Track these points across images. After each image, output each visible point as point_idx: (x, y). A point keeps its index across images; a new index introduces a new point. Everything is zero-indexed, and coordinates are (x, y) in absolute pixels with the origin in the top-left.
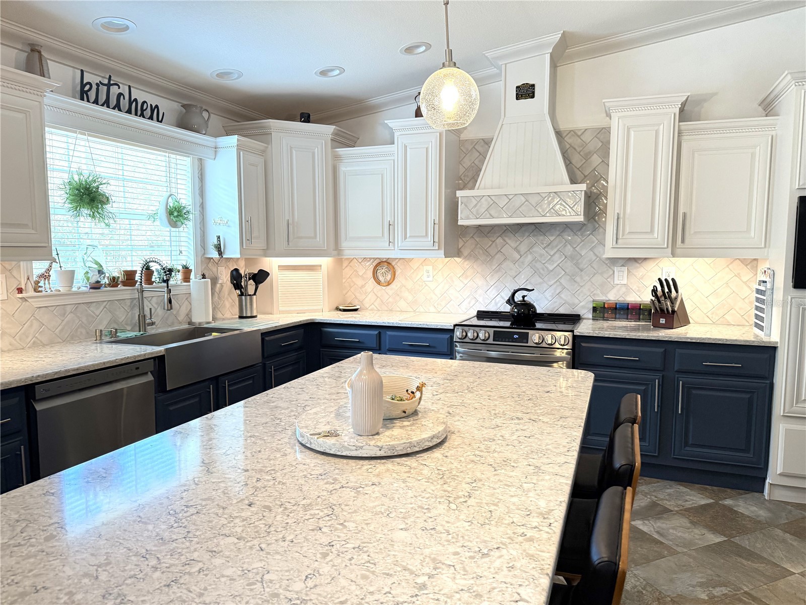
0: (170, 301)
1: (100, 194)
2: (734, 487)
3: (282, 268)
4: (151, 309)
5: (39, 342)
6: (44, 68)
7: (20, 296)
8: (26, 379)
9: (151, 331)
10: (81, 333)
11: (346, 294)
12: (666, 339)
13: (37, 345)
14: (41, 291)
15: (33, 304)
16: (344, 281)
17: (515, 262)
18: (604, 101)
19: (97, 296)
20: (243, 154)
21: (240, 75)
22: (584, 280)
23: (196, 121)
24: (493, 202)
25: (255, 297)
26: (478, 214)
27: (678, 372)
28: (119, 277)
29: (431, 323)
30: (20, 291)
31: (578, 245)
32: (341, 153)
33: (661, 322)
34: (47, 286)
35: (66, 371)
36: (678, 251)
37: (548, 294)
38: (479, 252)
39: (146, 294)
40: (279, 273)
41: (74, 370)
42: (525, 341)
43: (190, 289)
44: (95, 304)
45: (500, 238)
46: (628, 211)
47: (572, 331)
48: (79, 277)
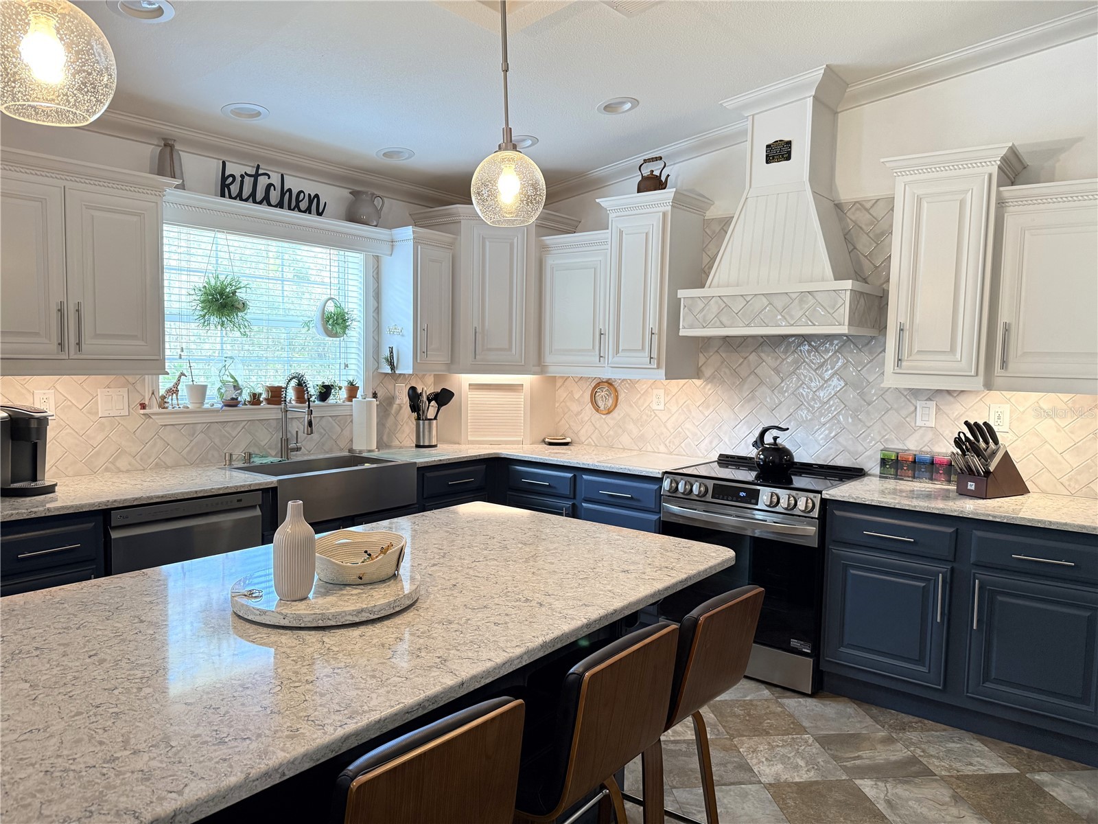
0: (310, 424)
1: (237, 300)
2: (1066, 756)
3: (474, 387)
4: (297, 432)
5: (163, 464)
6: (175, 165)
7: (142, 411)
8: (100, 503)
9: (296, 457)
10: (213, 456)
11: (559, 422)
12: (955, 514)
13: (160, 466)
14: (167, 408)
15: (157, 421)
16: (557, 405)
17: (773, 388)
18: (882, 160)
19: (232, 415)
20: (421, 248)
21: (412, 154)
22: (872, 419)
23: (365, 210)
24: (724, 305)
25: (435, 421)
26: (704, 321)
27: (977, 565)
28: (260, 394)
29: (635, 468)
30: (143, 406)
31: (864, 367)
32: (548, 242)
33: (969, 487)
34: (175, 402)
35: (148, 497)
36: (998, 381)
37: (820, 437)
38: (725, 373)
39: (289, 415)
40: (469, 393)
41: (158, 497)
42: (753, 501)
43: (352, 410)
44: (231, 423)
45: (754, 353)
46: (917, 319)
47: (820, 492)
48: (212, 392)
